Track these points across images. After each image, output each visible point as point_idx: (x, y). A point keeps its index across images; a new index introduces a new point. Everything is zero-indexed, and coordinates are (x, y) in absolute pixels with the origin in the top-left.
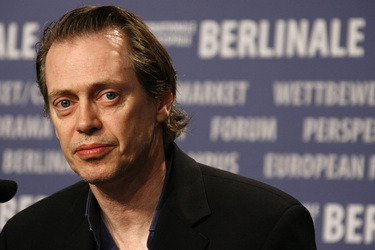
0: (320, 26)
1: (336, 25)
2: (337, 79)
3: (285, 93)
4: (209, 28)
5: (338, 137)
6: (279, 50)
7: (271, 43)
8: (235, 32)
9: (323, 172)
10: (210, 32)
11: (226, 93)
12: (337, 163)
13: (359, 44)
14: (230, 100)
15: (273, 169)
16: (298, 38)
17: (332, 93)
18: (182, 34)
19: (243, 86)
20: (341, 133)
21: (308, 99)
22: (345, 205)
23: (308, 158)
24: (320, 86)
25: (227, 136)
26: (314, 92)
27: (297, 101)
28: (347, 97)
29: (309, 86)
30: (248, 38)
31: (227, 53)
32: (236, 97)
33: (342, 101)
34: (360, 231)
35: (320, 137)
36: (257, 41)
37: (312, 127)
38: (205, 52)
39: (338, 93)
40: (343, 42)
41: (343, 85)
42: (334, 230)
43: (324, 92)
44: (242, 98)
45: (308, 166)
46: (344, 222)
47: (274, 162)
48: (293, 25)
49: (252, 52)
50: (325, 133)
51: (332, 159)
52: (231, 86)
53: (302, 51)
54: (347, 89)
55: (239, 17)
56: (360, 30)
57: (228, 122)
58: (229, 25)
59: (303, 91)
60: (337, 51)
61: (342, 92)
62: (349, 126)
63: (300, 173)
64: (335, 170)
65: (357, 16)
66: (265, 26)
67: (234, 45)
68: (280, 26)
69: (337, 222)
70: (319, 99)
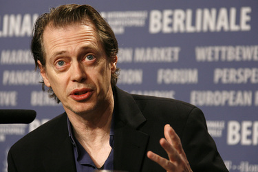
0: (223, 12)
1: (233, 12)
2: (234, 45)
3: (202, 54)
4: (155, 14)
5: (235, 80)
6: (198, 28)
7: (194, 23)
8: (171, 17)
9: (227, 102)
10: (156, 17)
11: (166, 54)
12: (235, 96)
13: (247, 23)
14: (169, 59)
15: (196, 101)
16: (210, 20)
17: (231, 53)
18: (139, 19)
19: (177, 50)
20: (237, 77)
21: (217, 57)
22: (240, 122)
23: (217, 93)
24: (224, 49)
25: (167, 81)
26: (220, 53)
27: (210, 59)
28: (241, 56)
29: (217, 49)
30: (179, 21)
31: (167, 30)
32: (172, 57)
33: (238, 58)
34: (250, 137)
35: (224, 81)
36: (185, 22)
37: (219, 74)
38: (153, 29)
39: (235, 53)
40: (238, 22)
41: (238, 48)
42: (234, 137)
43: (226, 53)
44: (176, 58)
45: (217, 98)
46: (240, 132)
47: (196, 96)
48: (206, 12)
49: (182, 29)
50: (227, 78)
51: (232, 93)
52: (169, 50)
53: (212, 28)
54: (241, 51)
55: (173, 7)
56: (248, 14)
57: (168, 72)
58: (167, 13)
59: (213, 52)
60: (234, 27)
61: (238, 53)
62: (242, 73)
63: (212, 103)
64: (234, 101)
65: (246, 5)
66: (189, 13)
67: (171, 25)
68: (199, 12)
69: (236, 133)
70: (223, 57)
